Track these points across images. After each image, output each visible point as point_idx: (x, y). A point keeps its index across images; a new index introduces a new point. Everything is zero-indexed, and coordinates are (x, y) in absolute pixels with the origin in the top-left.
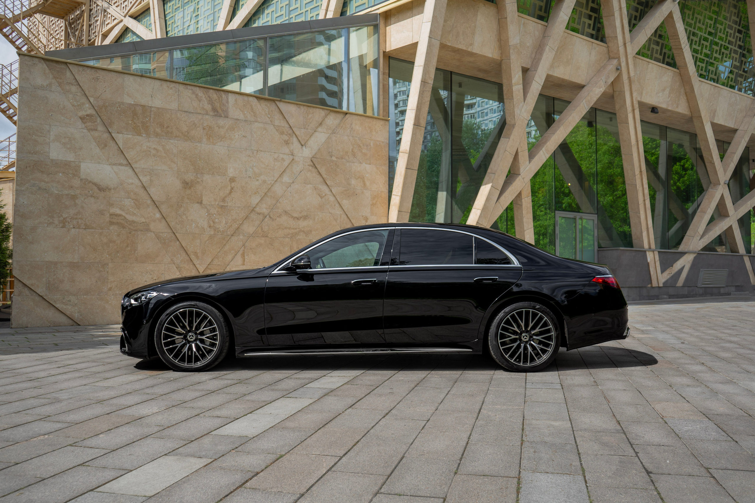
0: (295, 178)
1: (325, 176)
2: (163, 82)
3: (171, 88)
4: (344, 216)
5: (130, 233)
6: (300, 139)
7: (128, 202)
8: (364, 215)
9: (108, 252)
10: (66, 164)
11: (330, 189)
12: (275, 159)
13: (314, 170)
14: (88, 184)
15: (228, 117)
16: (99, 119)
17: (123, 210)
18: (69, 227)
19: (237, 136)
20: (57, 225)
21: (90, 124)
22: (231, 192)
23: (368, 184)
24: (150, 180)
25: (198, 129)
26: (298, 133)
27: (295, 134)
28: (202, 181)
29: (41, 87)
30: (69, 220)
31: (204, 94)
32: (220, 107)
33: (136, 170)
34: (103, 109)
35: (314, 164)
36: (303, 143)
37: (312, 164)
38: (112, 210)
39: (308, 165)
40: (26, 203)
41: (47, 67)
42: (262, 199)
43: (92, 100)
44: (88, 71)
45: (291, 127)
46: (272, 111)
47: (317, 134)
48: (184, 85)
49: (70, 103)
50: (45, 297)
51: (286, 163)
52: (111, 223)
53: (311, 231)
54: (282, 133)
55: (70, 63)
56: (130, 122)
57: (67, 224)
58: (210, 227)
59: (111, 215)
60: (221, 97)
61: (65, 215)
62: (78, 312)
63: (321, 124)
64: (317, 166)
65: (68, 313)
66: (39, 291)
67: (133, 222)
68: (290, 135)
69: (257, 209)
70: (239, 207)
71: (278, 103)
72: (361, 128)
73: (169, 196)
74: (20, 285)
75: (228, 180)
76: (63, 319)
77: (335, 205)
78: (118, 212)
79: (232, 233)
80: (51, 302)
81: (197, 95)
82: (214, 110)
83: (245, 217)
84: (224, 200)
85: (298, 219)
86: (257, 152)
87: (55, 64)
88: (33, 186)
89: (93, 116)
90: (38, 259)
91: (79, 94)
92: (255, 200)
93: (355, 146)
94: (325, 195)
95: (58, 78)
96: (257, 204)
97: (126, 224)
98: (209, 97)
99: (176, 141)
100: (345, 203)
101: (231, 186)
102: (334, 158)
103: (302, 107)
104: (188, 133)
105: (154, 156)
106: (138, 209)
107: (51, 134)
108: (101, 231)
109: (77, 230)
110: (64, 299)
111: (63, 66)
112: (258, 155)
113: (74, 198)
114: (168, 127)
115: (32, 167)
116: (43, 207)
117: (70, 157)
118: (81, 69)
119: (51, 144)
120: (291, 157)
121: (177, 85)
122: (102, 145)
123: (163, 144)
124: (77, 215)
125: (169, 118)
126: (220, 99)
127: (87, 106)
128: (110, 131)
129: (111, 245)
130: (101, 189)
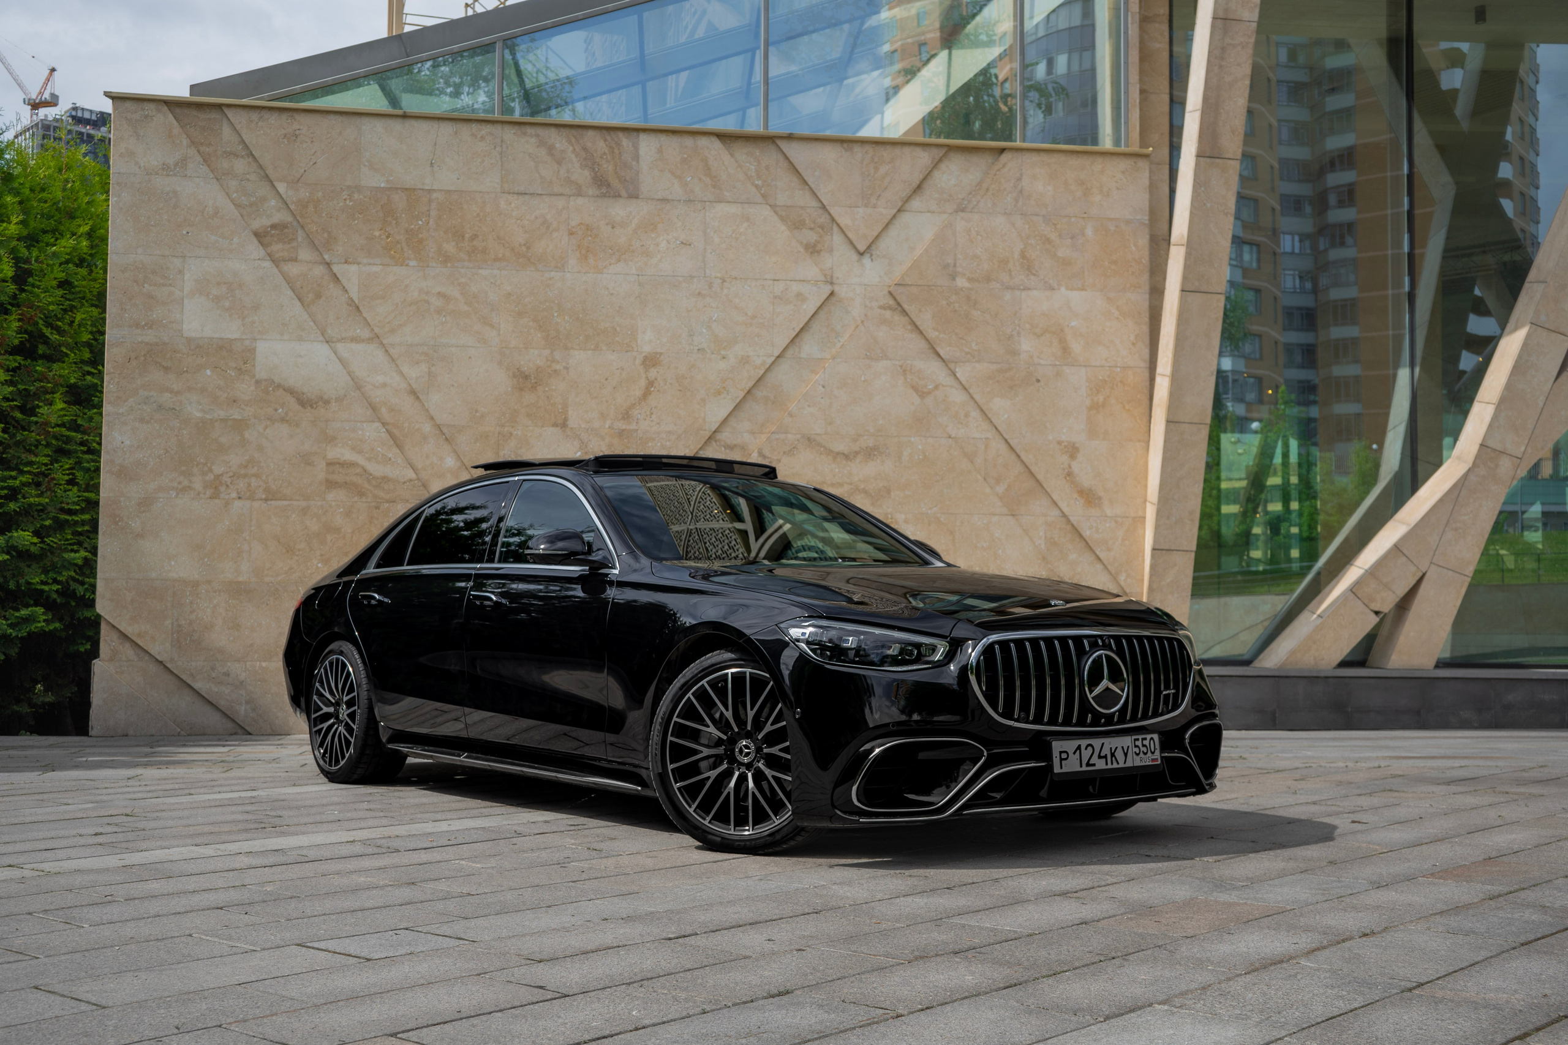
0: (839, 345)
1: (932, 334)
2: (460, 125)
3: (482, 138)
4: (998, 445)
5: (377, 508)
6: (850, 235)
7: (372, 432)
8: (1064, 438)
9: (322, 555)
10: (223, 347)
11: (950, 369)
12: (775, 297)
13: (898, 318)
14: (273, 390)
15: (637, 197)
16: (300, 232)
17: (360, 452)
18: (227, 497)
19: (664, 245)
20: (199, 494)
21: (280, 246)
22: (646, 394)
23: (1076, 347)
24: (429, 373)
25: (555, 235)
26: (844, 221)
27: (838, 225)
28: (567, 368)
29: (163, 169)
30: (229, 481)
31: (570, 142)
32: (616, 173)
33: (391, 351)
34: (311, 208)
35: (899, 304)
36: (862, 248)
37: (891, 302)
38: (334, 453)
39: (881, 307)
40: (128, 442)
41: (175, 122)
42: (737, 408)
43: (281, 187)
44: (273, 119)
45: (824, 207)
46: (767, 168)
47: (905, 218)
48: (517, 127)
49: (232, 201)
50: (169, 665)
51: (810, 307)
52: (331, 485)
53: (888, 491)
54: (797, 225)
55: (229, 106)
56: (377, 233)
57: (223, 489)
59: (329, 464)
60: (619, 145)
61: (218, 469)
62: (247, 702)
63: (919, 188)
64: (906, 307)
65: (222, 704)
66: (155, 649)
67: (385, 479)
68: (822, 227)
69: (726, 436)
70: (670, 432)
71: (783, 145)
72: (1050, 188)
73: (477, 411)
74: (114, 636)
75: (638, 362)
76: (213, 719)
77: (967, 415)
78: (348, 456)
80: (184, 677)
81: (551, 149)
82: (600, 181)
84: (626, 416)
85: (847, 457)
86: (724, 281)
87: (194, 113)
88: (145, 403)
89: (287, 227)
90: (154, 575)
91: (253, 177)
92: (716, 412)
93: (1032, 241)
94: (936, 387)
95: (202, 144)
96: (725, 421)
97: (366, 486)
98: (585, 149)
99: (496, 272)
100: (1001, 407)
101: (647, 378)
102: (961, 282)
103: (857, 148)
104: (528, 248)
105: (439, 312)
106: (397, 446)
107: (186, 277)
108: (303, 504)
109: (248, 503)
110: (213, 669)
111: (215, 115)
112: (725, 291)
113: (240, 426)
114: (474, 237)
115: (142, 358)
116: (167, 451)
117: (231, 330)
118: (255, 116)
119: (186, 301)
120: (826, 290)
121: (497, 130)
122: (311, 296)
123: (463, 280)
124: (246, 467)
125: (478, 215)
126: (616, 151)
127: (273, 203)
128: (328, 261)
129: (329, 538)
130: (304, 402)
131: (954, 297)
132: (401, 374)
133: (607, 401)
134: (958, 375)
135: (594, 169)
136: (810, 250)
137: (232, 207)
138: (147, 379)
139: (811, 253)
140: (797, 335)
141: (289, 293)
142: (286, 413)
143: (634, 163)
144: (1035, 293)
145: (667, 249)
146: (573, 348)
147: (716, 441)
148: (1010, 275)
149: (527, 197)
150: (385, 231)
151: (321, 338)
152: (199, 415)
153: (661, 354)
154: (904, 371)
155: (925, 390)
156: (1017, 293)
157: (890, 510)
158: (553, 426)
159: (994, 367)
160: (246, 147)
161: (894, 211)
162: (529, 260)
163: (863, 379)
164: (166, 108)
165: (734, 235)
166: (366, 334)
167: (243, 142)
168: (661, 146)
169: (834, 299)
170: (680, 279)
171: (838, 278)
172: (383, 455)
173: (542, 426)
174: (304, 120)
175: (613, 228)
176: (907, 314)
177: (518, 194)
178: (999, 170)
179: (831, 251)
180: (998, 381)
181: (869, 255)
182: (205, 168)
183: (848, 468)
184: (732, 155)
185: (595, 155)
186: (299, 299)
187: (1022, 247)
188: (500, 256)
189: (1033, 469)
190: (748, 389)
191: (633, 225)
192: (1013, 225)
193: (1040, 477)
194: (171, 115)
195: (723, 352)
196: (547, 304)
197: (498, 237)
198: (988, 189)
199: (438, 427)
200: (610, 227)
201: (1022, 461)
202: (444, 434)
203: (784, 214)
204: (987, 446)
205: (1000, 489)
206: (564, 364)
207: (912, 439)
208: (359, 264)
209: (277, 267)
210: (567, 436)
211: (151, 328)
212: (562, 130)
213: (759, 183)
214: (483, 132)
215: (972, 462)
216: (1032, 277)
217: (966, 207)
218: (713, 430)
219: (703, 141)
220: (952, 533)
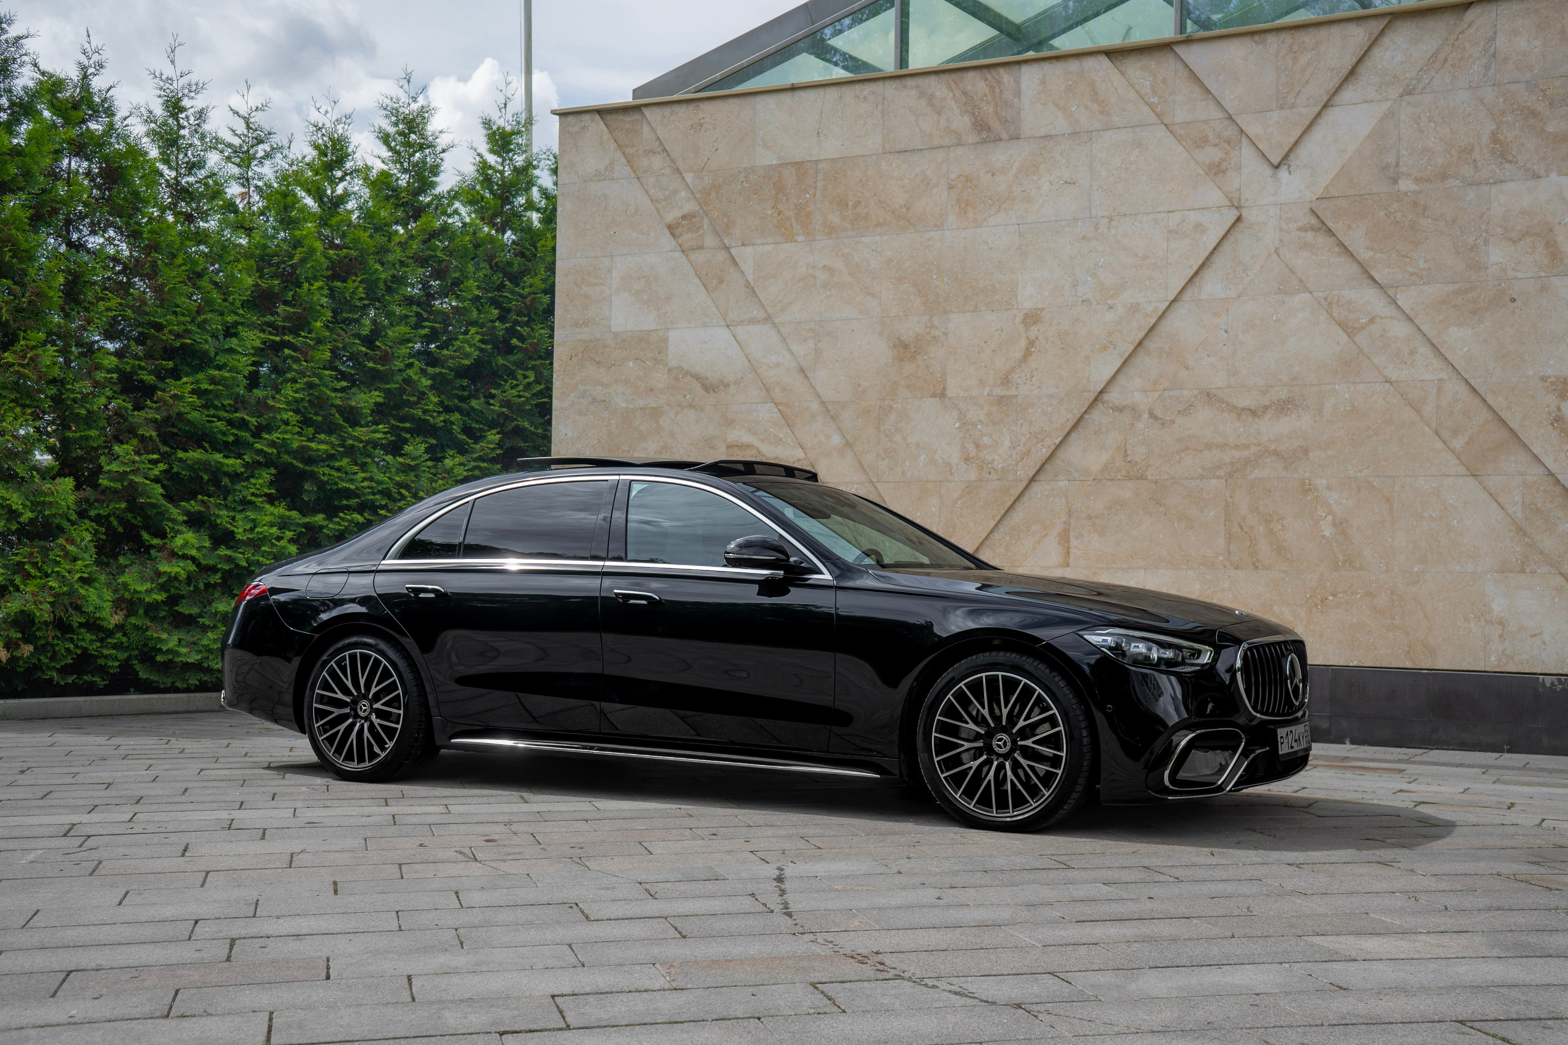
131: (1395, 206)
132: (790, 351)
133: (986, 366)
134: (1398, 302)
135: (974, 114)
136: (1214, 171)
137: (650, 202)
138: (584, 374)
139: (1215, 174)
140: (1196, 273)
141: (696, 281)
142: (693, 399)
143: (1015, 100)
144: (1511, 186)
145: (1050, 191)
146: (952, 312)
147: (1103, 403)
148: (1476, 167)
149: (908, 154)
150: (777, 209)
151: (723, 323)
152: (624, 405)
153: (1043, 309)
154: (1330, 304)
155: (1357, 325)
156: (1485, 189)
157: (1308, 474)
158: (932, 397)
159: (1451, 288)
160: (661, 143)
161: (1319, 108)
162: (909, 221)
163: (1274, 318)
164: (598, 116)
165: (1123, 166)
166: (761, 315)
167: (658, 139)
168: (1044, 77)
169: (1241, 226)
170: (1063, 223)
171: (1247, 200)
172: (775, 435)
173: (921, 398)
174: (707, 107)
175: (993, 175)
176: (1334, 235)
177: (899, 152)
178: (1462, 32)
179: (1239, 168)
180: (1455, 306)
181: (1286, 167)
182: (628, 169)
183: (1256, 426)
184: (1123, 74)
185: (975, 97)
186: (705, 286)
187: (1493, 127)
188: (882, 220)
189: (1504, 414)
190: (1137, 341)
191: (1014, 169)
192: (1482, 101)
193: (1514, 425)
194: (602, 123)
195: (1109, 302)
196: (927, 267)
197: (880, 201)
198: (1446, 60)
199: (823, 403)
200: (990, 175)
201: (1489, 406)
202: (829, 411)
203: (1183, 132)
204: (1440, 390)
205: (1458, 443)
206: (943, 330)
207: (1337, 387)
208: (753, 245)
209: (687, 256)
210: (946, 406)
211: (587, 326)
212: (942, 76)
213: (1155, 100)
214: (866, 92)
215: (1418, 411)
216: (1507, 166)
217: (1414, 89)
218: (1099, 390)
219: (1090, 63)
220: (1388, 500)
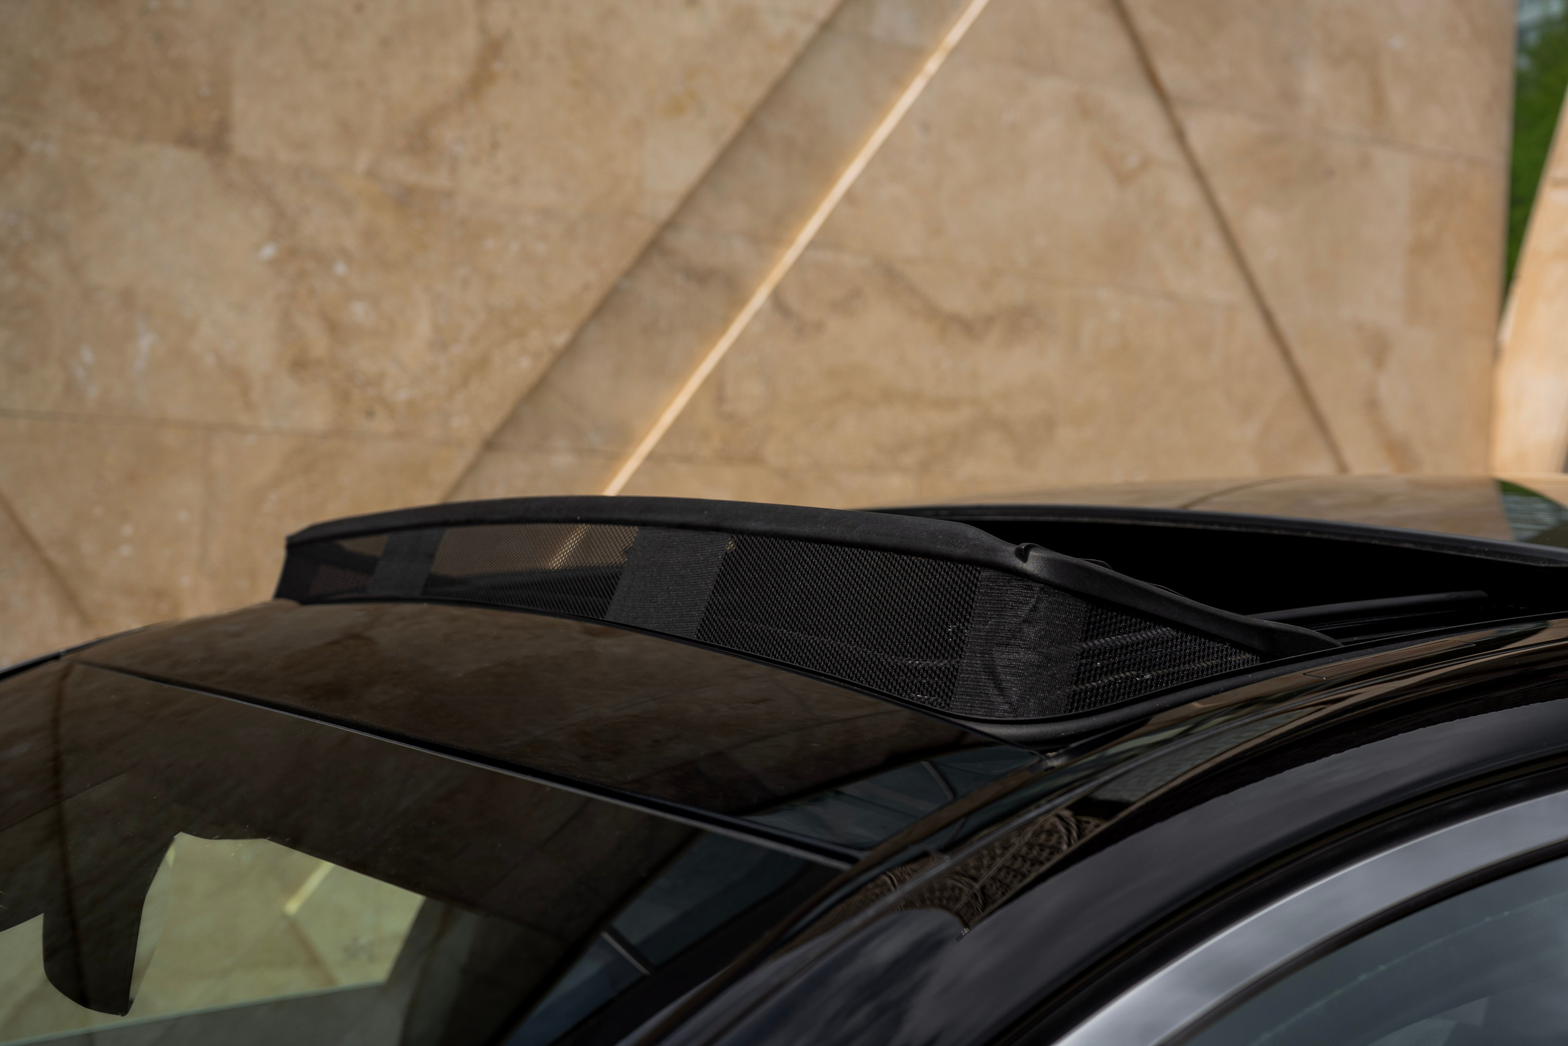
1: (1147, 23)
4: (1250, 324)
8: (1366, 316)
11: (1173, 121)
22: (480, 80)
23: (1398, 99)
42: (723, 161)
58: (300, 365)
70: (545, 212)
77: (1198, 242)
79: (489, 425)
83: (591, 299)
84: (420, 142)
85: (968, 329)
92: (670, 163)
94: (1145, 164)
101: (483, 28)
134: (1189, 139)
147: (668, 255)
154: (1088, 111)
155: (1126, 168)
158: (178, 142)
159: (1256, 128)
173: (141, 138)
180: (1261, 165)
189: (1316, 386)
207: (1101, 294)
218: (664, 217)
